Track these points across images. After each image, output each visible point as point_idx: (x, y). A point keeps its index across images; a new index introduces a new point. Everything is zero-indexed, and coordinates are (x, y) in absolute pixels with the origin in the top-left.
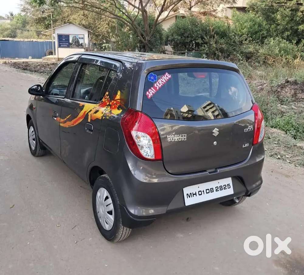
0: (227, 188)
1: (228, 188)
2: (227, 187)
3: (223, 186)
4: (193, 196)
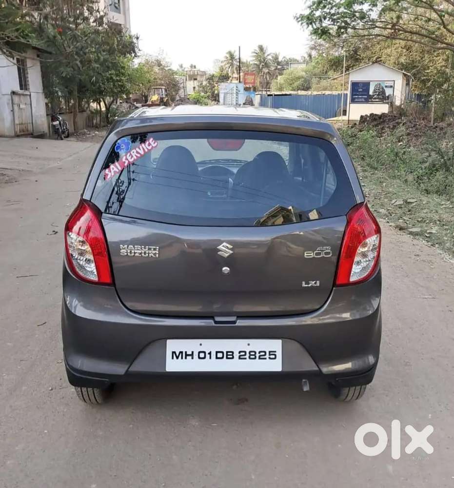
0: (268, 358)
1: (270, 358)
2: (267, 356)
3: (257, 353)
4: (186, 358)
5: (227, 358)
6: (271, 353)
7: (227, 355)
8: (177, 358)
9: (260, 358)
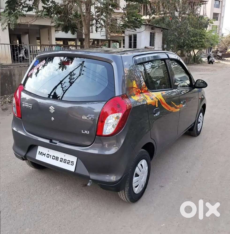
2: (70, 163)
3: (67, 161)
5: (56, 160)
6: (72, 162)
7: (56, 158)
8: (40, 154)
9: (67, 163)
